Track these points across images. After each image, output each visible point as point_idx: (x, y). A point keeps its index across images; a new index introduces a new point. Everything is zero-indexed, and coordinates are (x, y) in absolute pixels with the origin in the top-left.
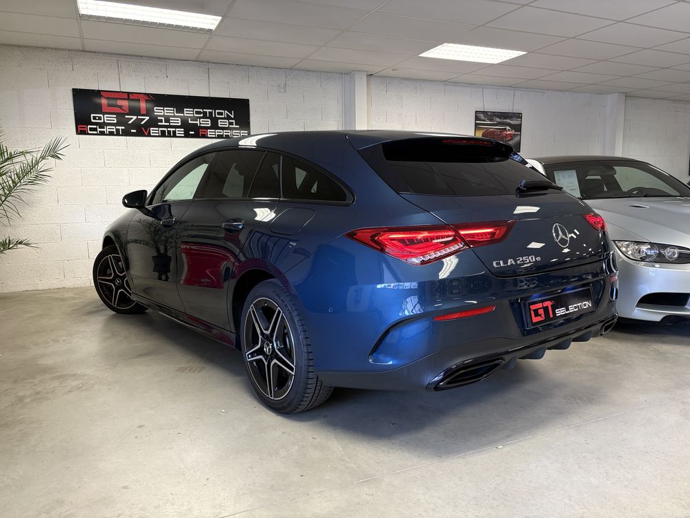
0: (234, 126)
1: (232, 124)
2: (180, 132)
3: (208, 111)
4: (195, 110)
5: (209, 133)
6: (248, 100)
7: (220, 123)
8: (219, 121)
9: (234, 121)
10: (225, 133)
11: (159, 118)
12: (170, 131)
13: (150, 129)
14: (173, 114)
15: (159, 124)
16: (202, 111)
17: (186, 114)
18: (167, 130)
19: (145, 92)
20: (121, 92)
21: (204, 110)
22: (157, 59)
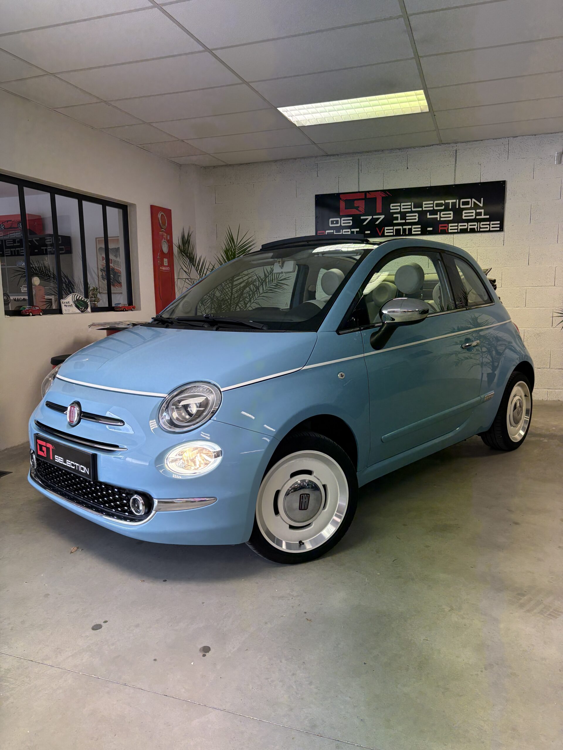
0: (483, 217)
1: (480, 214)
2: (416, 229)
3: (450, 201)
4: (436, 202)
5: (450, 228)
6: (504, 182)
7: (464, 215)
8: (464, 212)
9: (482, 211)
10: (470, 226)
11: (395, 216)
12: (406, 229)
13: (384, 229)
14: (410, 210)
15: (395, 222)
16: (444, 203)
17: (425, 207)
18: (403, 228)
19: (382, 189)
20: (359, 192)
21: (447, 201)
22: (398, 150)
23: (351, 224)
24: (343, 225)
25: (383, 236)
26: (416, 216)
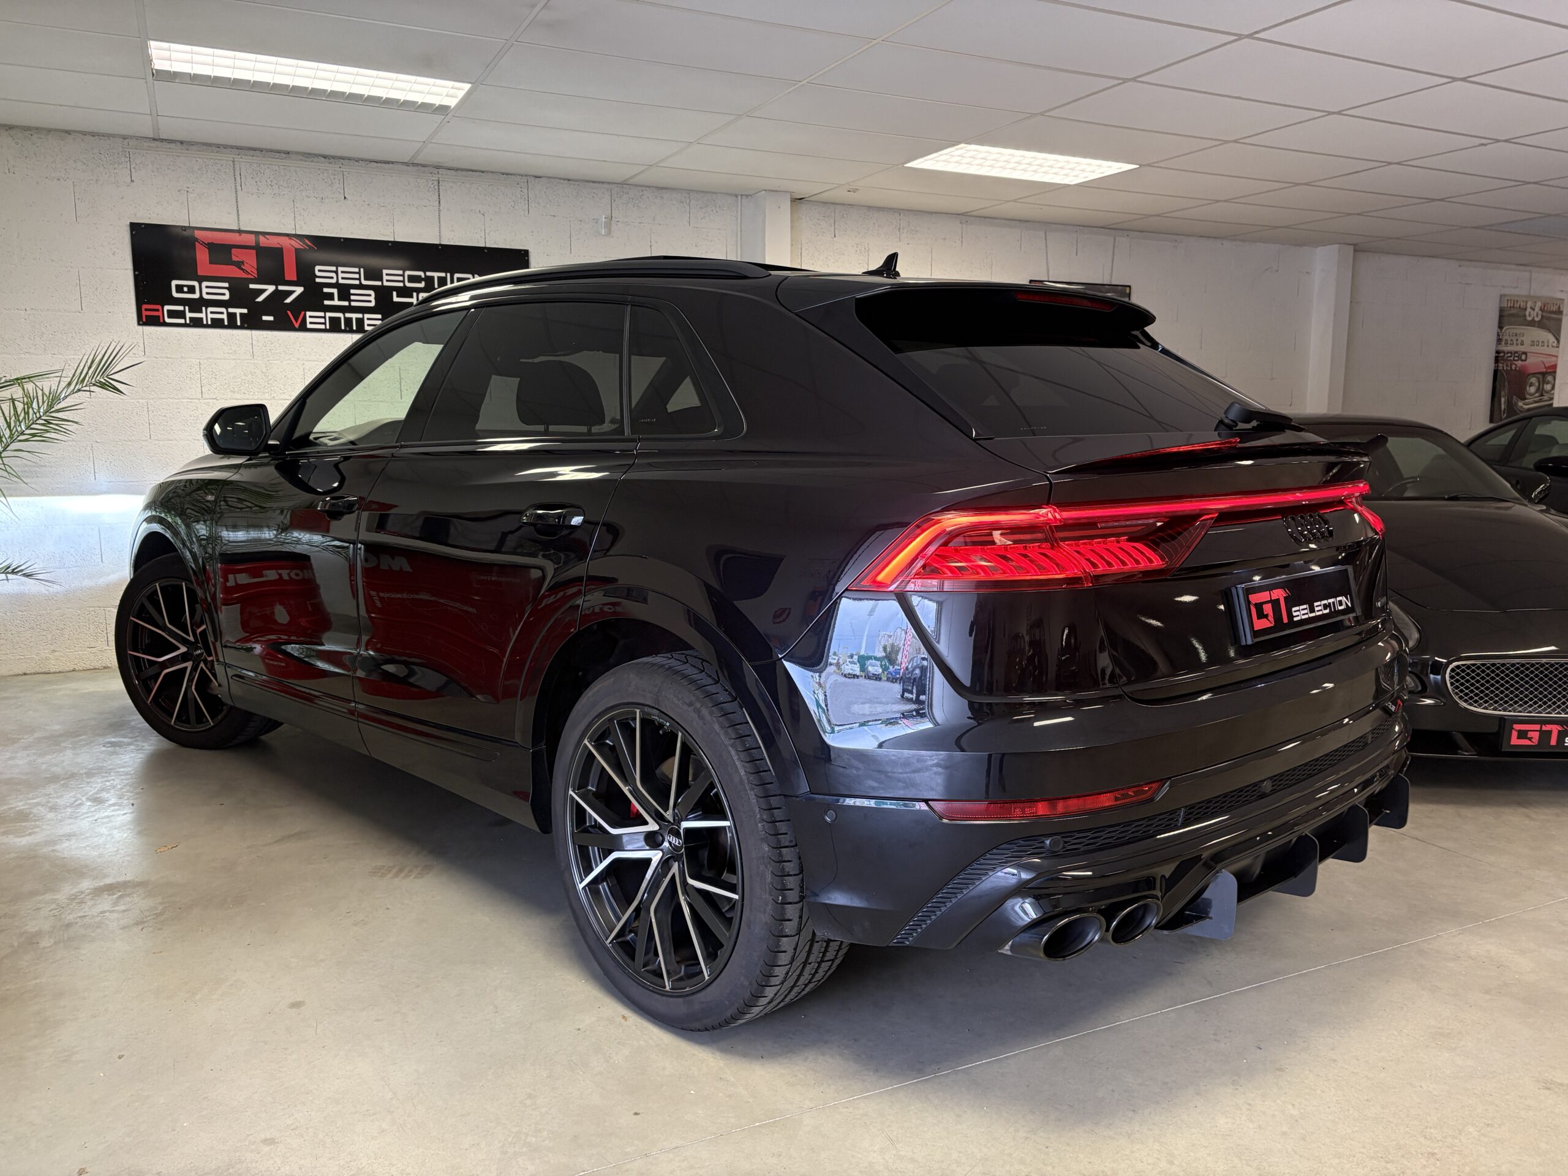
2: (373, 321)
3: (436, 275)
4: (408, 273)
6: (526, 252)
11: (326, 290)
12: (351, 319)
13: (305, 315)
14: (357, 282)
15: (326, 302)
16: (423, 276)
17: (387, 281)
18: (345, 318)
19: (294, 233)
20: (240, 232)
21: (429, 274)
22: (323, 159)
23: (227, 297)
24: (206, 297)
25: (303, 328)
26: (370, 295)
